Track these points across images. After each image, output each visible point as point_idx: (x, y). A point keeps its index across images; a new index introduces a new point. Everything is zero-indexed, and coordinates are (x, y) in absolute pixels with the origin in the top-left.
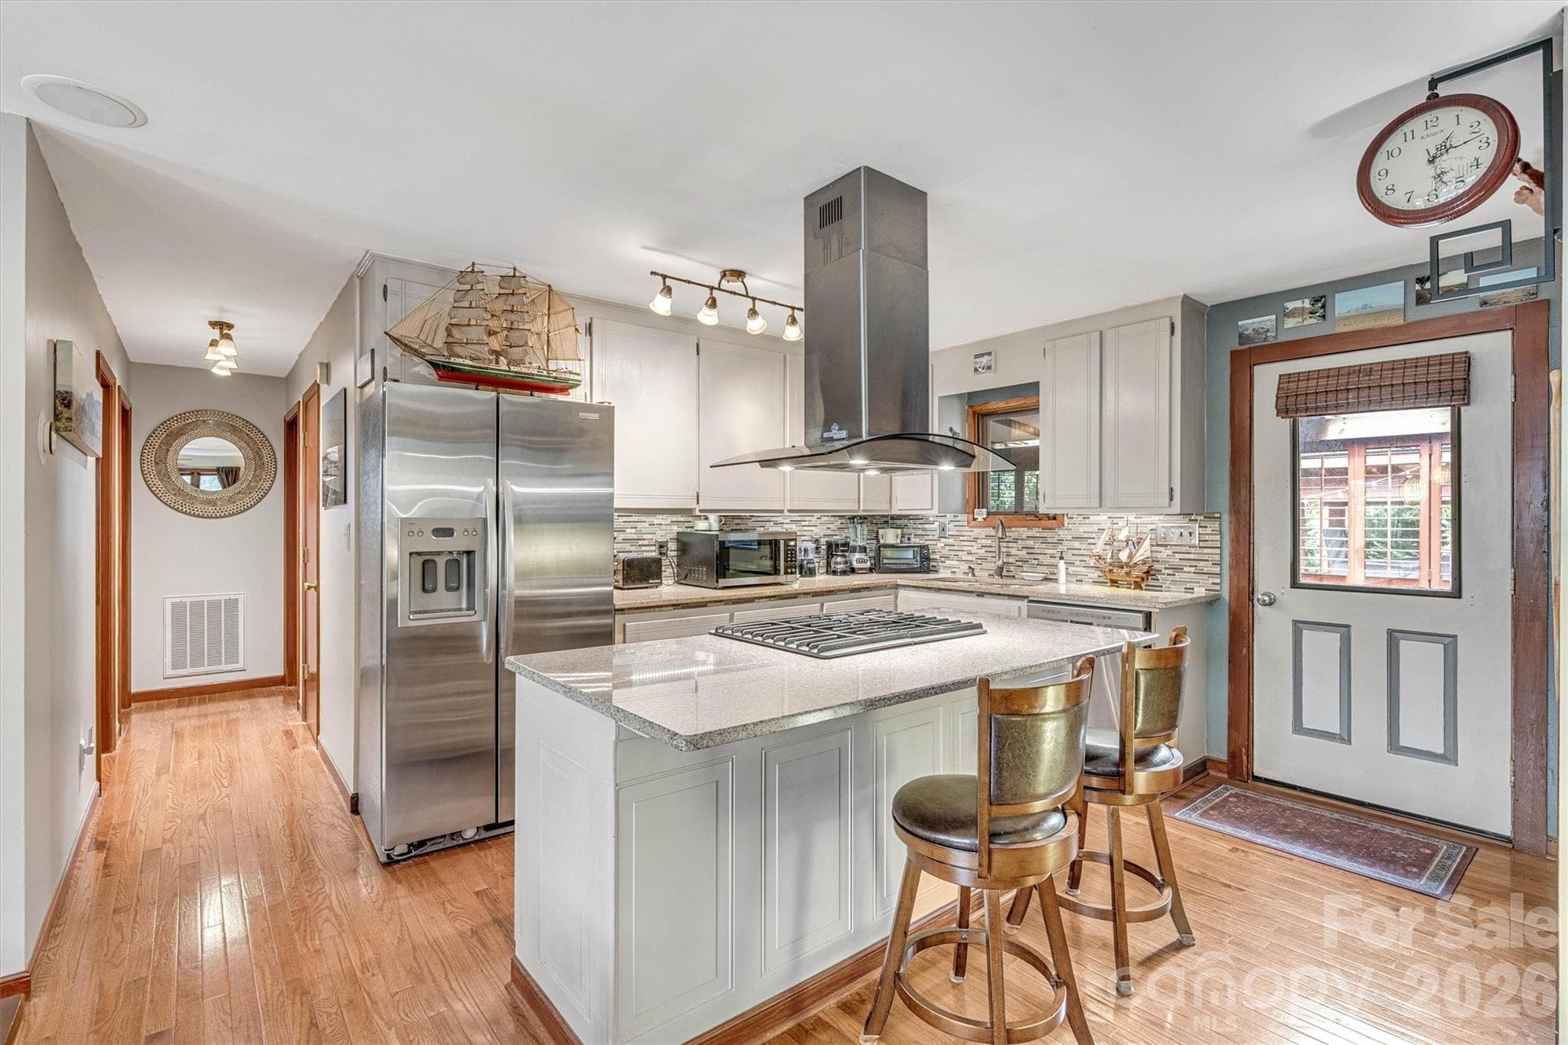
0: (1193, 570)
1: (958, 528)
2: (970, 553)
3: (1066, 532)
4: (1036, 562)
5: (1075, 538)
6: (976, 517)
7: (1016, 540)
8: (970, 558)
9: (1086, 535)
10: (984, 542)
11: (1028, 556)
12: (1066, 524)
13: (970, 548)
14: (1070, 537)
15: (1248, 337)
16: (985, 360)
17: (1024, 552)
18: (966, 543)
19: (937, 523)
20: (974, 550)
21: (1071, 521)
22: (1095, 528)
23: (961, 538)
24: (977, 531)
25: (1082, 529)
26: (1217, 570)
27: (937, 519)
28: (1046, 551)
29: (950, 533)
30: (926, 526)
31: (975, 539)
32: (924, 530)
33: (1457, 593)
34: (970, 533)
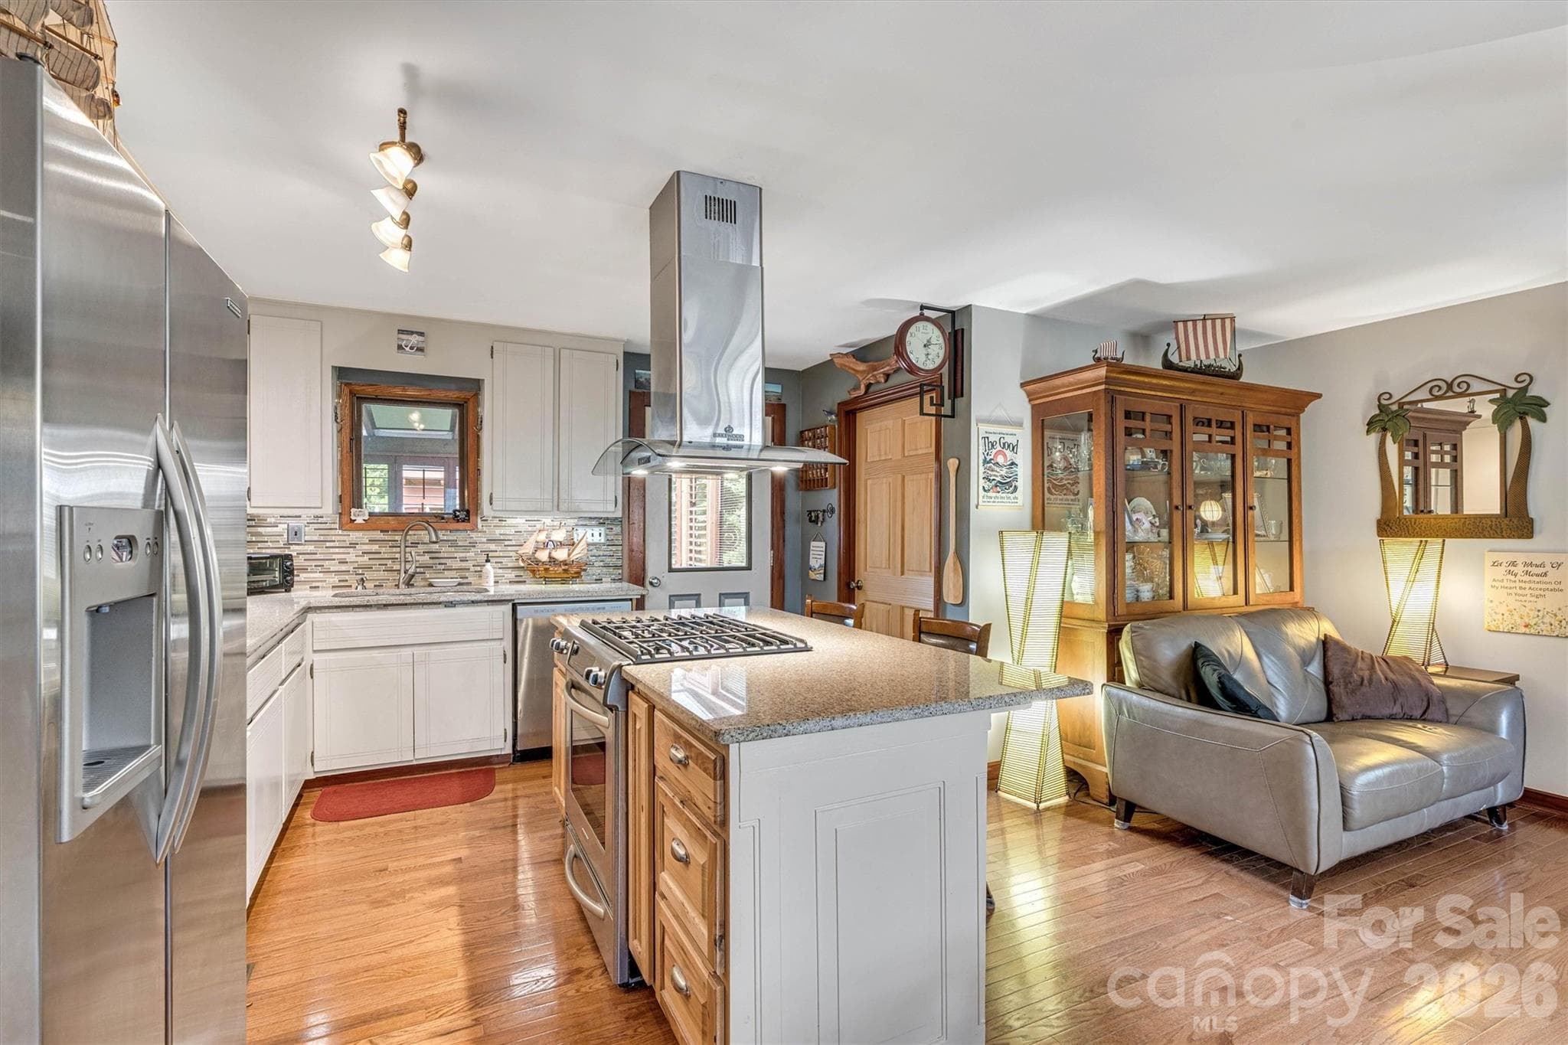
0: (602, 564)
1: (322, 532)
2: (343, 562)
3: (480, 534)
4: (443, 567)
5: (490, 541)
6: (353, 518)
7: (415, 544)
8: (343, 568)
9: (502, 538)
10: (366, 548)
11: (431, 561)
12: (480, 526)
13: (343, 556)
14: (485, 540)
15: (641, 383)
16: (414, 339)
17: (427, 557)
18: (337, 550)
19: (282, 528)
20: (351, 557)
21: (485, 523)
22: (513, 531)
23: (328, 544)
24: (354, 536)
25: (498, 532)
26: (619, 563)
27: (284, 520)
28: (456, 555)
29: (307, 538)
30: (260, 529)
31: (353, 545)
32: (260, 534)
33: (749, 568)
34: (342, 538)
